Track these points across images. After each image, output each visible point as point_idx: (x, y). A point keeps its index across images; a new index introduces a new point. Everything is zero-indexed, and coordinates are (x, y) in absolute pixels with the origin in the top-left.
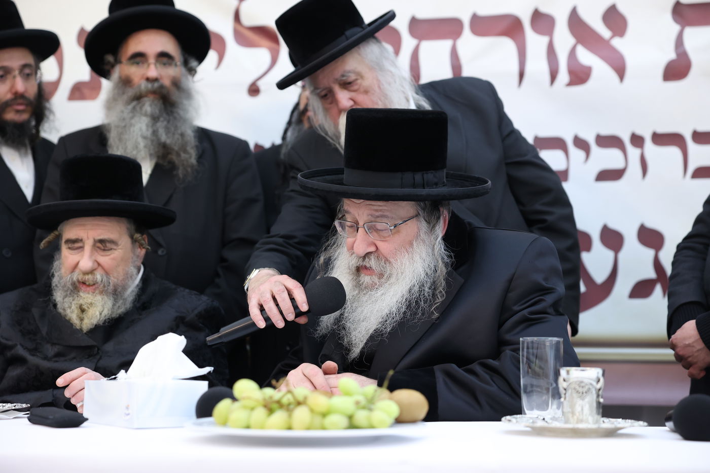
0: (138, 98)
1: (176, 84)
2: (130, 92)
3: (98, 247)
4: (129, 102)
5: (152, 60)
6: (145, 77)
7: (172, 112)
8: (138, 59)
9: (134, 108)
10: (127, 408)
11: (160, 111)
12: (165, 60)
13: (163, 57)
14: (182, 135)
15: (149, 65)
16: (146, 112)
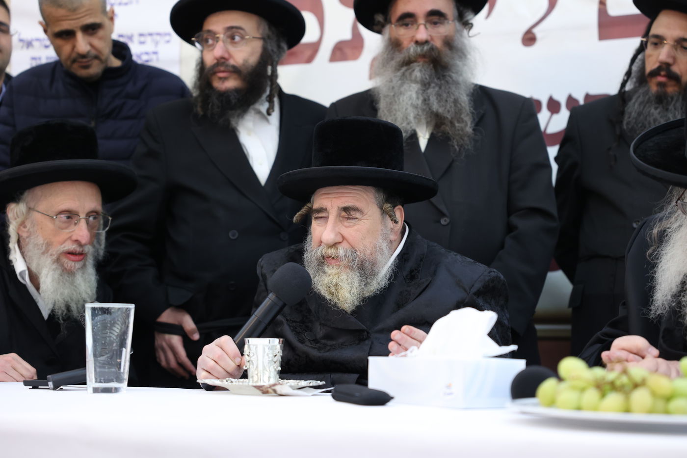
0: (408, 63)
1: (449, 43)
2: (399, 57)
3: (343, 217)
4: (398, 69)
5: (421, 21)
6: (414, 39)
7: (444, 76)
8: (408, 20)
9: (403, 74)
10: (449, 386)
11: (430, 76)
12: (435, 19)
13: (434, 16)
14: (456, 102)
15: (418, 26)
16: (416, 77)
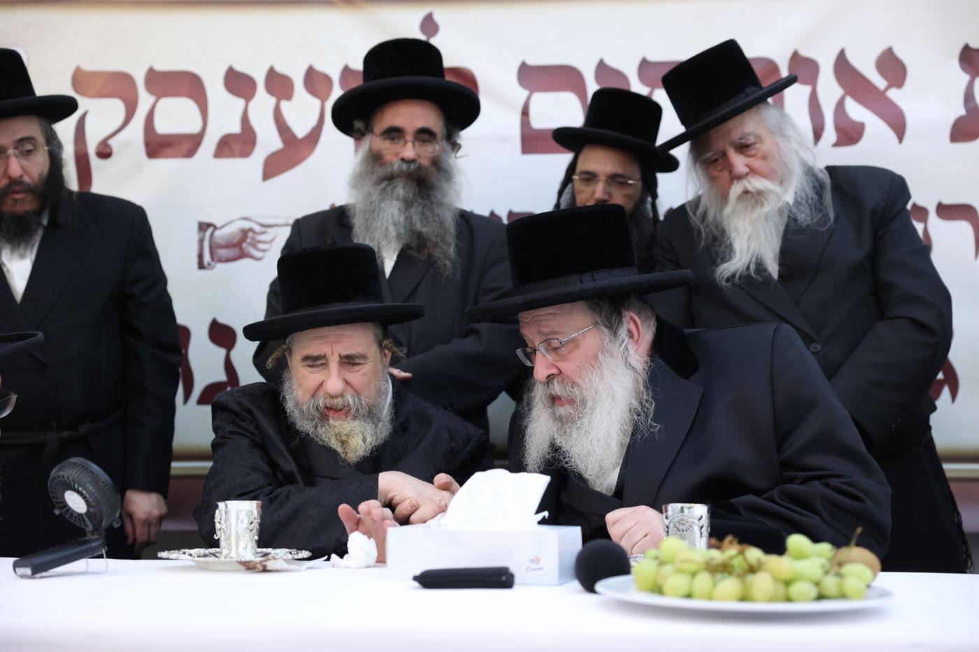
0: (390, 178)
1: (437, 163)
2: (380, 172)
3: (345, 363)
4: (377, 183)
5: (409, 137)
6: (400, 156)
7: (428, 196)
8: (394, 134)
9: (384, 189)
11: (414, 194)
12: (425, 137)
13: (424, 135)
14: (442, 223)
15: (406, 143)
16: (399, 195)
